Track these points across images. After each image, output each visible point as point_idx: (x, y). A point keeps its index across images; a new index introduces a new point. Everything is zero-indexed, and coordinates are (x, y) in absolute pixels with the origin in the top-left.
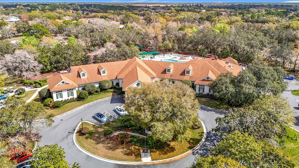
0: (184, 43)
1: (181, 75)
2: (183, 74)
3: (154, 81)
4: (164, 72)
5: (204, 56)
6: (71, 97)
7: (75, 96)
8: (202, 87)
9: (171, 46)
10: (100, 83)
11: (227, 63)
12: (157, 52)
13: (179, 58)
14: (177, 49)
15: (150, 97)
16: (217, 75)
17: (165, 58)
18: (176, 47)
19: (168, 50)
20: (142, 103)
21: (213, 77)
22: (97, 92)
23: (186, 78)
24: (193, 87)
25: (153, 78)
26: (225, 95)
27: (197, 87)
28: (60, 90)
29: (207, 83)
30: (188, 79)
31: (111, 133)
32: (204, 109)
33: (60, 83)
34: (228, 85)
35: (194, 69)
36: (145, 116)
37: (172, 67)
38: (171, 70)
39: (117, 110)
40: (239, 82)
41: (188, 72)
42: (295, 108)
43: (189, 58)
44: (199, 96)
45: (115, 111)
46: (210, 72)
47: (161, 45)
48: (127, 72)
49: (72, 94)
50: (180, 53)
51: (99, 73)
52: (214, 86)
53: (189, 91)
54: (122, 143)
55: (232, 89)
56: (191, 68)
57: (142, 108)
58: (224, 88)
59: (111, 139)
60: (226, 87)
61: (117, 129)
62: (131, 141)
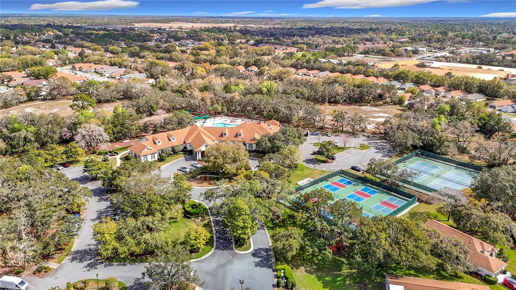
0: (232, 105)
1: (235, 137)
2: (236, 136)
3: (214, 143)
4: (222, 135)
5: (252, 119)
6: (153, 159)
7: (156, 159)
8: (251, 145)
9: (220, 110)
10: (173, 148)
11: (269, 125)
12: (208, 116)
13: (229, 121)
14: (226, 112)
15: (222, 151)
16: (261, 135)
17: (216, 122)
18: (225, 110)
19: (217, 114)
20: (217, 154)
21: (258, 137)
22: (171, 155)
23: (239, 139)
24: (245, 144)
25: (213, 141)
26: (265, 148)
27: (248, 145)
28: (146, 154)
29: (254, 142)
30: (240, 140)
31: (196, 176)
32: (253, 160)
33: (146, 149)
34: (267, 142)
35: (244, 132)
36: (220, 161)
37: (227, 131)
38: (227, 134)
39: (194, 165)
40: (273, 139)
41: (240, 135)
42: (311, 154)
43: (239, 121)
44: (250, 152)
45: (192, 165)
46: (256, 133)
47: (211, 108)
48: (192, 137)
49: (154, 158)
50: (230, 116)
51: (170, 140)
52: (258, 144)
53: (243, 146)
54: (205, 180)
55: (269, 144)
56: (241, 131)
57: (218, 157)
58: (264, 144)
59: (198, 179)
60: (266, 143)
61: (199, 175)
62: (210, 179)
